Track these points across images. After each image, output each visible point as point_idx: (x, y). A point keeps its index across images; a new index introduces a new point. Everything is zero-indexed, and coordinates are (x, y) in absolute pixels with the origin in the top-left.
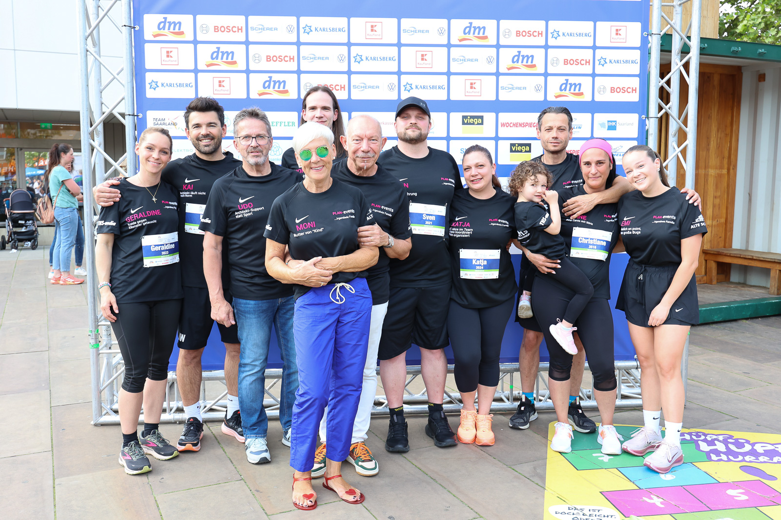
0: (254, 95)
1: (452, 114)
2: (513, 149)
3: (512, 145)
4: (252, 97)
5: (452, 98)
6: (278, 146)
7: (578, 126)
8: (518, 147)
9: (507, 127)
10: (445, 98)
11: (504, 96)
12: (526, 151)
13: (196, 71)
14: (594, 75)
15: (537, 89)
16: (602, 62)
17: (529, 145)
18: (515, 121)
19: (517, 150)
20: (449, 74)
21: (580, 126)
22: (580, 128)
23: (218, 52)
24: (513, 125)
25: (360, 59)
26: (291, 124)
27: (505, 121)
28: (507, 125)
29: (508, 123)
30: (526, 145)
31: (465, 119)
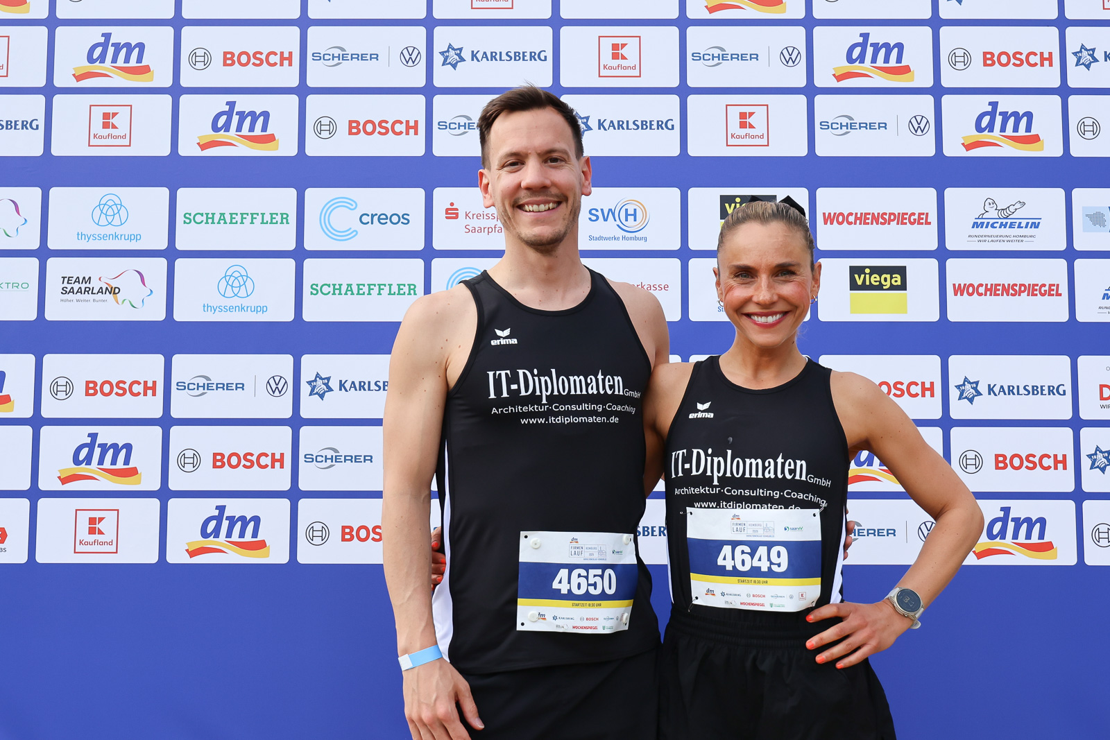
0: (188, 149)
1: (693, 193)
2: (858, 281)
3: (854, 271)
4: (183, 151)
5: (693, 151)
6: (243, 273)
7: (1031, 221)
8: (871, 275)
9: (840, 223)
10: (675, 151)
11: (829, 146)
12: (892, 288)
13: (49, 91)
14: (1064, 91)
15: (917, 127)
16: (1086, 57)
17: (902, 271)
18: (860, 210)
19: (868, 283)
20: (683, 91)
21: (1037, 221)
22: (1036, 226)
23: (105, 45)
24: (856, 218)
25: (454, 57)
26: (278, 218)
27: (833, 210)
28: (841, 219)
29: (841, 214)
30: (891, 270)
31: (727, 205)
